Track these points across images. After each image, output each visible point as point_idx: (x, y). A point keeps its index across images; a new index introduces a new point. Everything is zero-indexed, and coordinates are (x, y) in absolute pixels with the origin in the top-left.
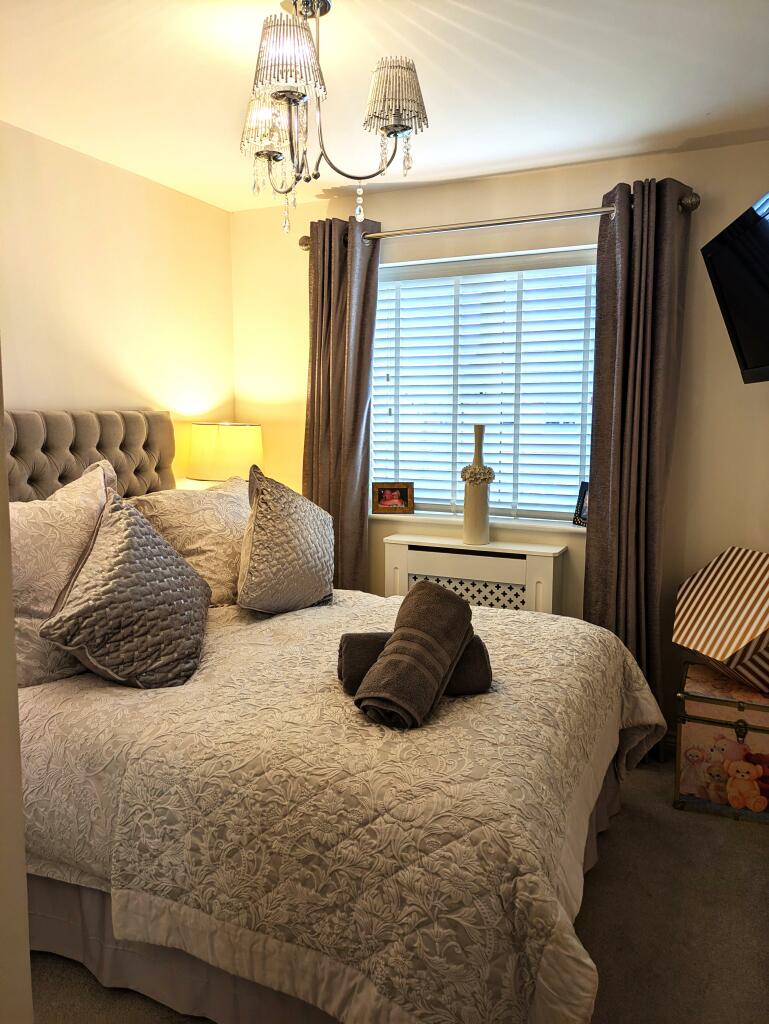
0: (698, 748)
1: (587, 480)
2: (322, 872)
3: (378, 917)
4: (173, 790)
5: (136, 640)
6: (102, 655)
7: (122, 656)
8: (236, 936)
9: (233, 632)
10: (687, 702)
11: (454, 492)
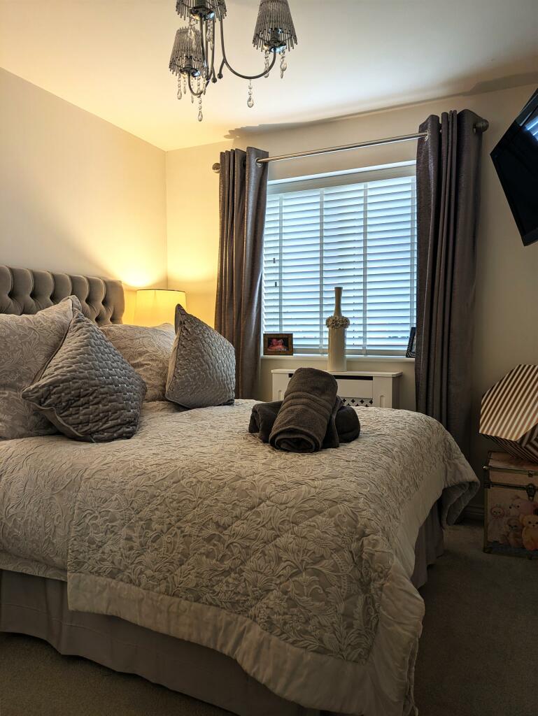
0: (500, 507)
1: (415, 326)
2: (221, 546)
3: (262, 573)
4: (114, 498)
5: (91, 407)
6: (66, 416)
7: (81, 418)
8: (157, 601)
9: (162, 416)
10: (490, 472)
11: (321, 339)
